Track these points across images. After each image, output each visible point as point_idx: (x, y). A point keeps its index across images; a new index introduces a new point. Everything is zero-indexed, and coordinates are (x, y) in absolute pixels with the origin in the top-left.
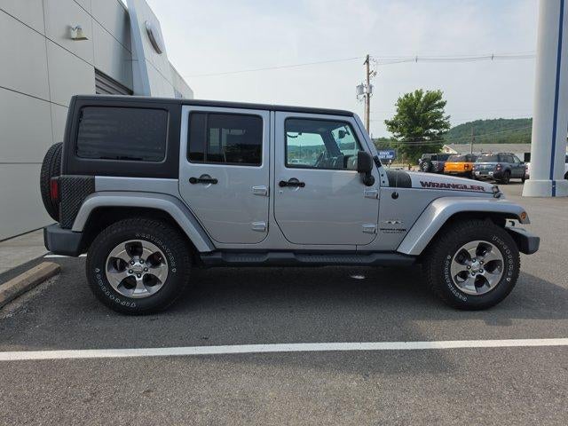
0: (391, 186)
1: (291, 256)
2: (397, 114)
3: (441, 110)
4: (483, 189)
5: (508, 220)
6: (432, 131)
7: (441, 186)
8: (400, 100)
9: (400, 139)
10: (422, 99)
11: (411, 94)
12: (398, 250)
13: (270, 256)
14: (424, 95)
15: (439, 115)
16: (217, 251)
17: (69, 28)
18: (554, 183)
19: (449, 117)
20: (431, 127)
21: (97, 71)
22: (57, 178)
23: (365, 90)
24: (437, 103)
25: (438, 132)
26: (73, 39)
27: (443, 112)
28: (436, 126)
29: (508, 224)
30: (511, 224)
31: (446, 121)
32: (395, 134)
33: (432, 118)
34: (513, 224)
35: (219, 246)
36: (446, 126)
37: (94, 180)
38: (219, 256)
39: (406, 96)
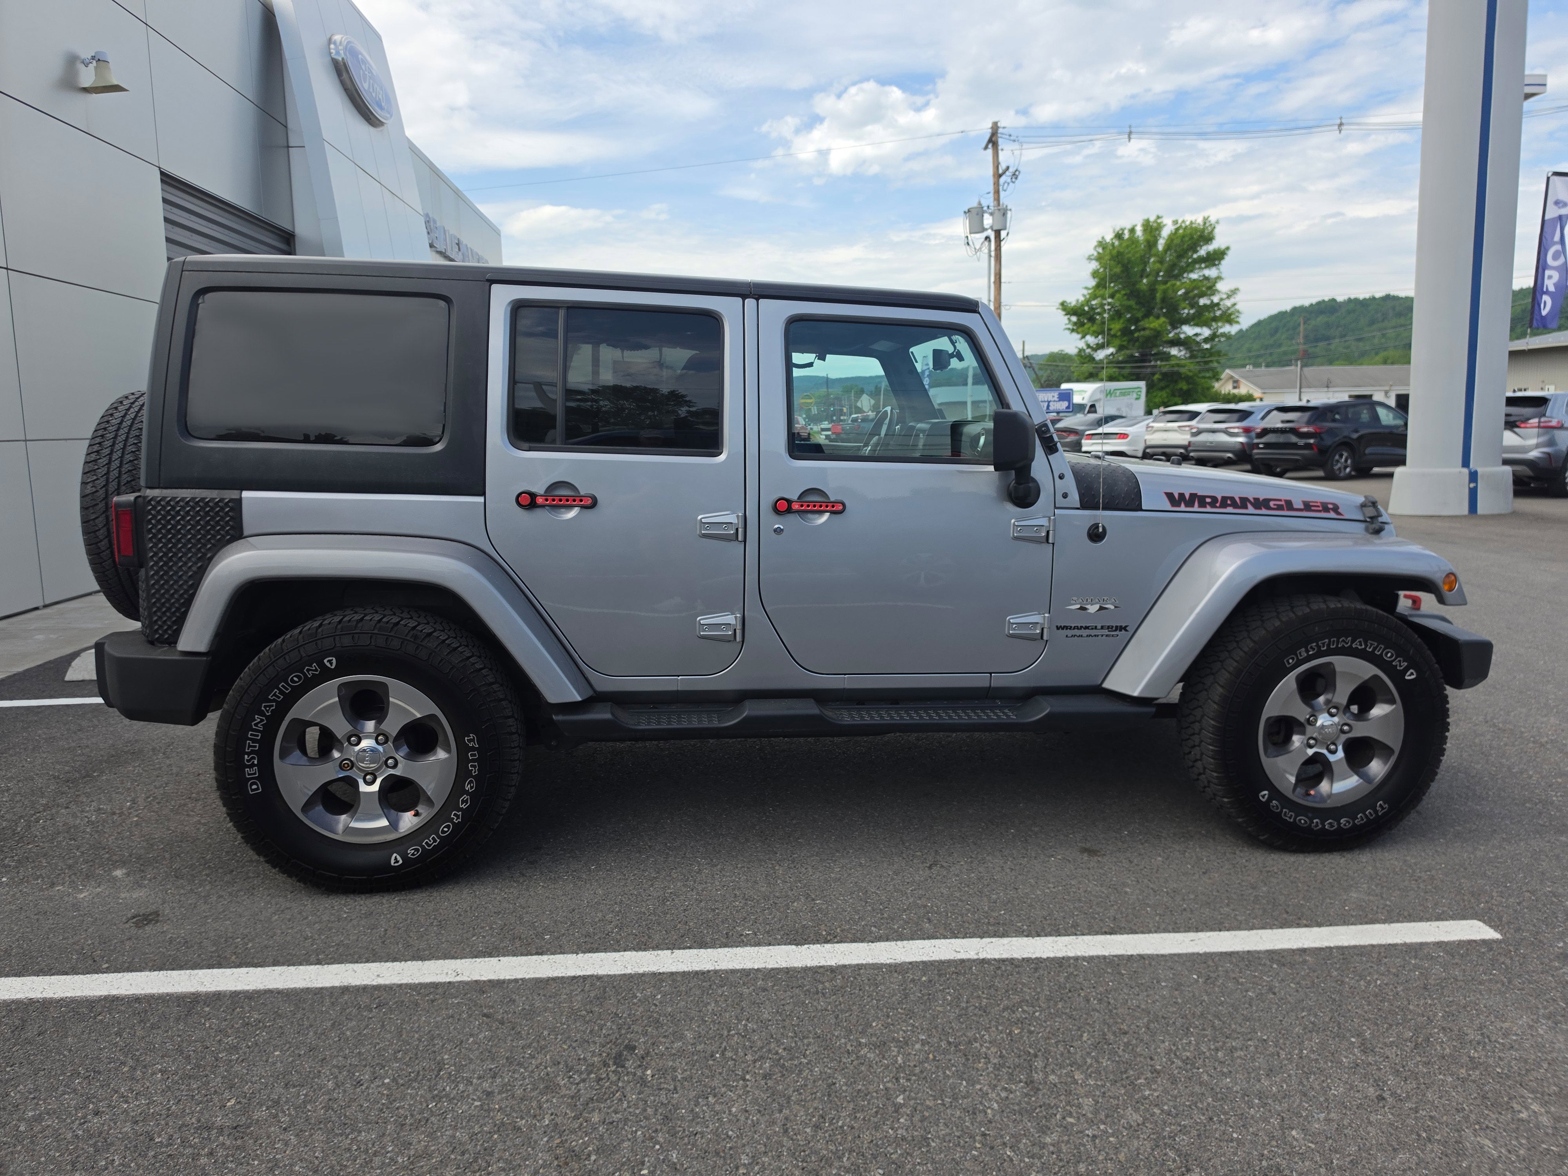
0: (1084, 506)
1: (809, 708)
2: (1092, 283)
3: (1211, 273)
4: (1336, 509)
5: (1402, 593)
6: (1188, 330)
7: (1224, 504)
8: (1102, 244)
9: (1100, 355)
10: (1161, 245)
11: (1132, 231)
12: (1106, 685)
13: (750, 709)
14: (1165, 233)
15: (1209, 286)
16: (596, 699)
17: (72, 61)
18: (1473, 477)
19: (1234, 292)
20: (1186, 321)
21: (167, 179)
22: (131, 497)
23: (988, 221)
24: (1203, 252)
25: (1206, 332)
26: (86, 90)
27: (1219, 278)
28: (1201, 317)
29: (1404, 603)
30: (1409, 602)
31: (1228, 303)
32: (1091, 340)
33: (1191, 298)
34: (1416, 602)
35: (606, 684)
36: (1228, 317)
37: (239, 501)
38: (602, 714)
39: (1119, 236)
